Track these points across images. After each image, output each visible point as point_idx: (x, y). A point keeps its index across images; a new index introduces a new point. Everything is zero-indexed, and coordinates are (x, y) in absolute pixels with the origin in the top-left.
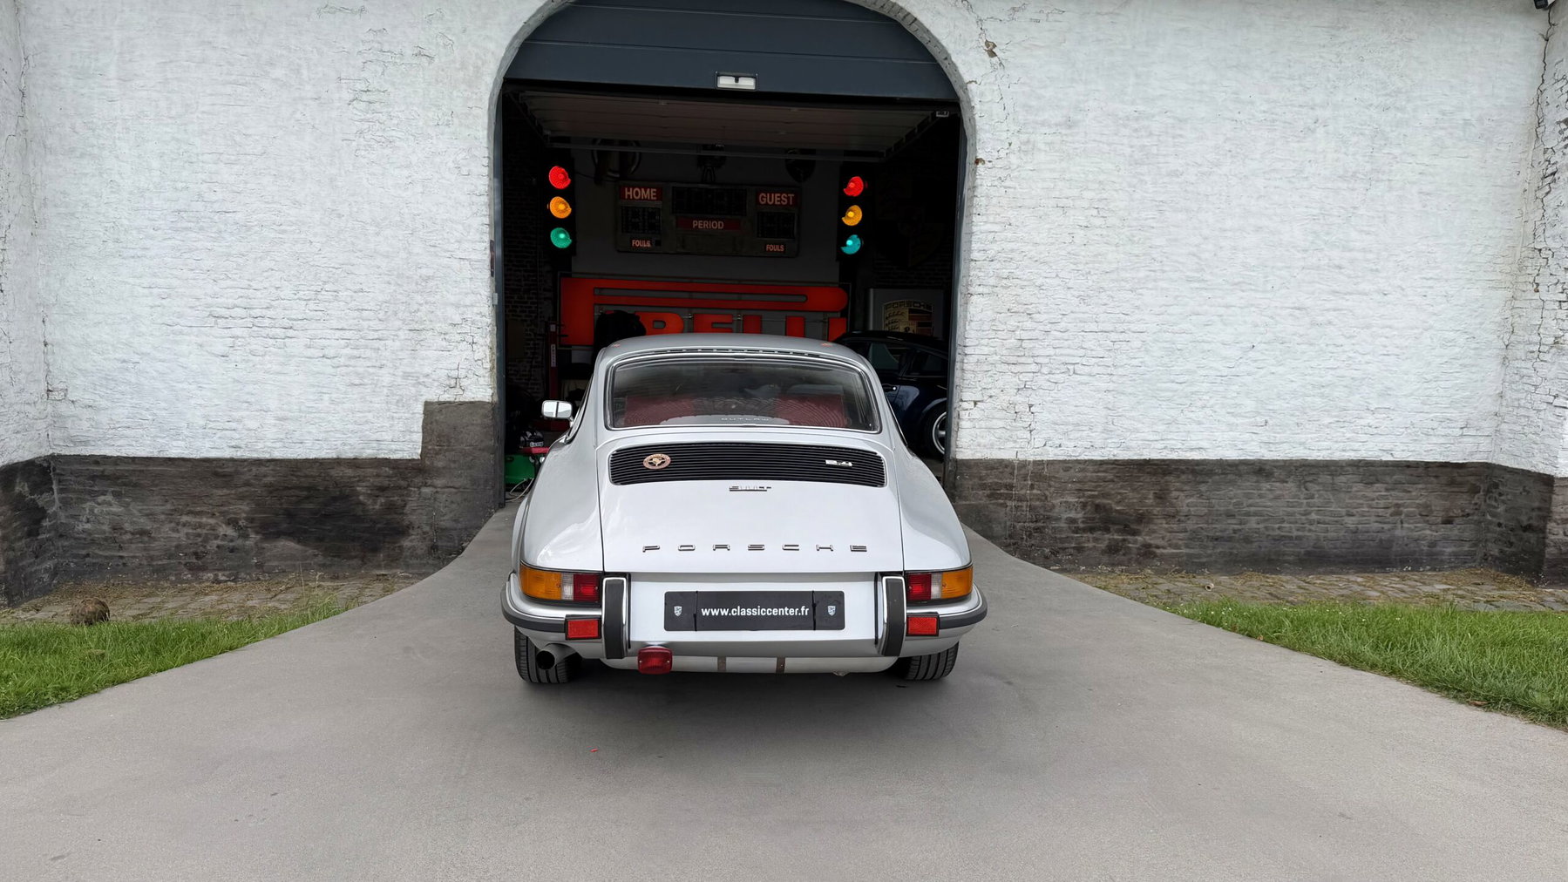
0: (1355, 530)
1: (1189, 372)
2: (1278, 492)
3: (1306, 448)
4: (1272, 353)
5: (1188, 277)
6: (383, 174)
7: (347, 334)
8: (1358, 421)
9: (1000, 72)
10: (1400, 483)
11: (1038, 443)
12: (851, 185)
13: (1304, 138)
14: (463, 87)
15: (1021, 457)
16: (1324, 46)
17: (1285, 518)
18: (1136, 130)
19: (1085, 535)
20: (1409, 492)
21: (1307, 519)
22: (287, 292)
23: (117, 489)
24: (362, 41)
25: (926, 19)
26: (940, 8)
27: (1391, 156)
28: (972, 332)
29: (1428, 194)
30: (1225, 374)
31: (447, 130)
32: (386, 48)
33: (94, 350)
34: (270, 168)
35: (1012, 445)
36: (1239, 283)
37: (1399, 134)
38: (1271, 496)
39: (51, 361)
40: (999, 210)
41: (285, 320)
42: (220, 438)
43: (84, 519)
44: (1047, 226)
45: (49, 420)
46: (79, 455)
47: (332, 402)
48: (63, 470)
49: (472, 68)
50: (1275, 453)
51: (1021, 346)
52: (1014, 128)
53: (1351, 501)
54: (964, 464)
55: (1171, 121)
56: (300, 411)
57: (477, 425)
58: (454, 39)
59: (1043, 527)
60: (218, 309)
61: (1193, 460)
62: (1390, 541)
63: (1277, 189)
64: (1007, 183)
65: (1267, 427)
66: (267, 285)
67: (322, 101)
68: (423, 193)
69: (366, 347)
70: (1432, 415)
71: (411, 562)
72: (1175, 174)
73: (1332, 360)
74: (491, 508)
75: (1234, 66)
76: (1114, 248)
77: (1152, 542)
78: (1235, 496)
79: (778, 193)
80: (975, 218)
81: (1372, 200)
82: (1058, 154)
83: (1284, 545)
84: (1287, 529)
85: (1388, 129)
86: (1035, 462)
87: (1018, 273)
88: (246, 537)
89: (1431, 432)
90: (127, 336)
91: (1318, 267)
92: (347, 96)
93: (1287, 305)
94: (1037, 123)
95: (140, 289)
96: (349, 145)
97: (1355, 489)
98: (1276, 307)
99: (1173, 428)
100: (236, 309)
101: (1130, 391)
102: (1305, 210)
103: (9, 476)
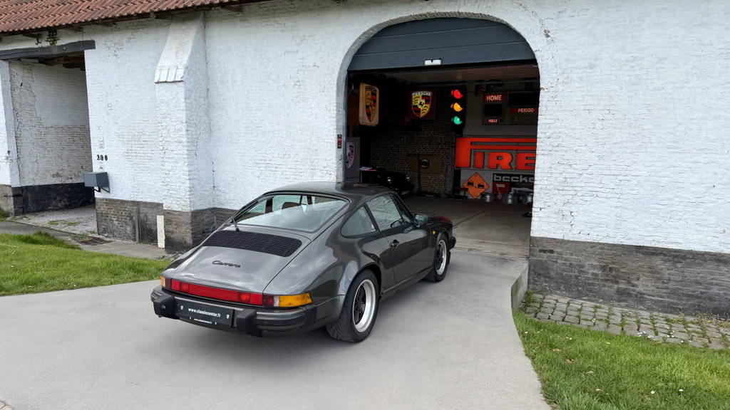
5: (667, 146)
6: (303, 112)
11: (576, 231)
14: (328, 76)
15: (566, 238)
19: (603, 283)
24: (297, 63)
26: (521, 17)
30: (694, 201)
31: (323, 94)
32: (305, 64)
33: (225, 174)
34: (271, 111)
35: (561, 232)
36: (704, 149)
39: (215, 176)
40: (552, 113)
41: (275, 165)
44: (580, 120)
45: (214, 196)
46: (221, 208)
48: (217, 212)
49: (331, 70)
51: (566, 181)
52: (560, 71)
54: (536, 239)
58: (325, 58)
59: (579, 276)
61: (672, 249)
64: (556, 99)
65: (725, 234)
67: (286, 86)
68: (315, 118)
72: (659, 89)
76: (620, 131)
77: (645, 292)
78: (702, 272)
82: (585, 83)
86: (574, 241)
90: (234, 169)
92: (293, 84)
94: (573, 68)
95: (237, 153)
96: (293, 102)
99: (659, 230)
100: (262, 161)
103: (196, 214)
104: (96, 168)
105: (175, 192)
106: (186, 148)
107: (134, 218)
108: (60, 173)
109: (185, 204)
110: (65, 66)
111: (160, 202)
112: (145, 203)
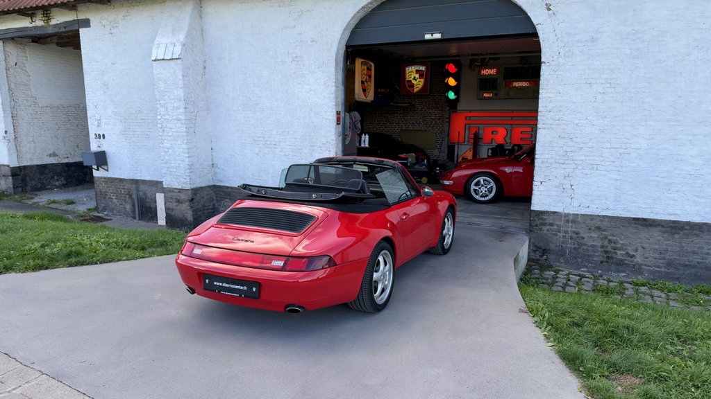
1: (668, 171)
5: (667, 119)
6: (302, 88)
9: (554, 18)
11: (576, 204)
14: (327, 52)
15: (566, 211)
23: (230, 197)
24: (295, 38)
30: (693, 174)
31: (321, 69)
32: (302, 40)
33: (224, 151)
39: (213, 154)
40: (553, 86)
43: (222, 206)
44: (581, 93)
45: (213, 174)
46: (220, 186)
48: (216, 190)
49: (329, 44)
51: (566, 155)
52: (561, 45)
58: (323, 33)
59: (579, 248)
61: (670, 220)
64: (557, 73)
66: (269, 129)
67: (283, 62)
68: (314, 94)
72: (660, 62)
76: (620, 104)
77: (643, 263)
78: (699, 243)
82: (587, 56)
86: (573, 214)
87: (564, 117)
90: (232, 147)
92: (291, 60)
94: (574, 41)
96: (291, 78)
99: (658, 202)
100: (261, 138)
103: (196, 191)
104: (94, 147)
105: (175, 170)
106: (185, 126)
107: (133, 196)
108: (56, 152)
109: (185, 181)
110: (58, 44)
111: (159, 180)
112: (143, 181)
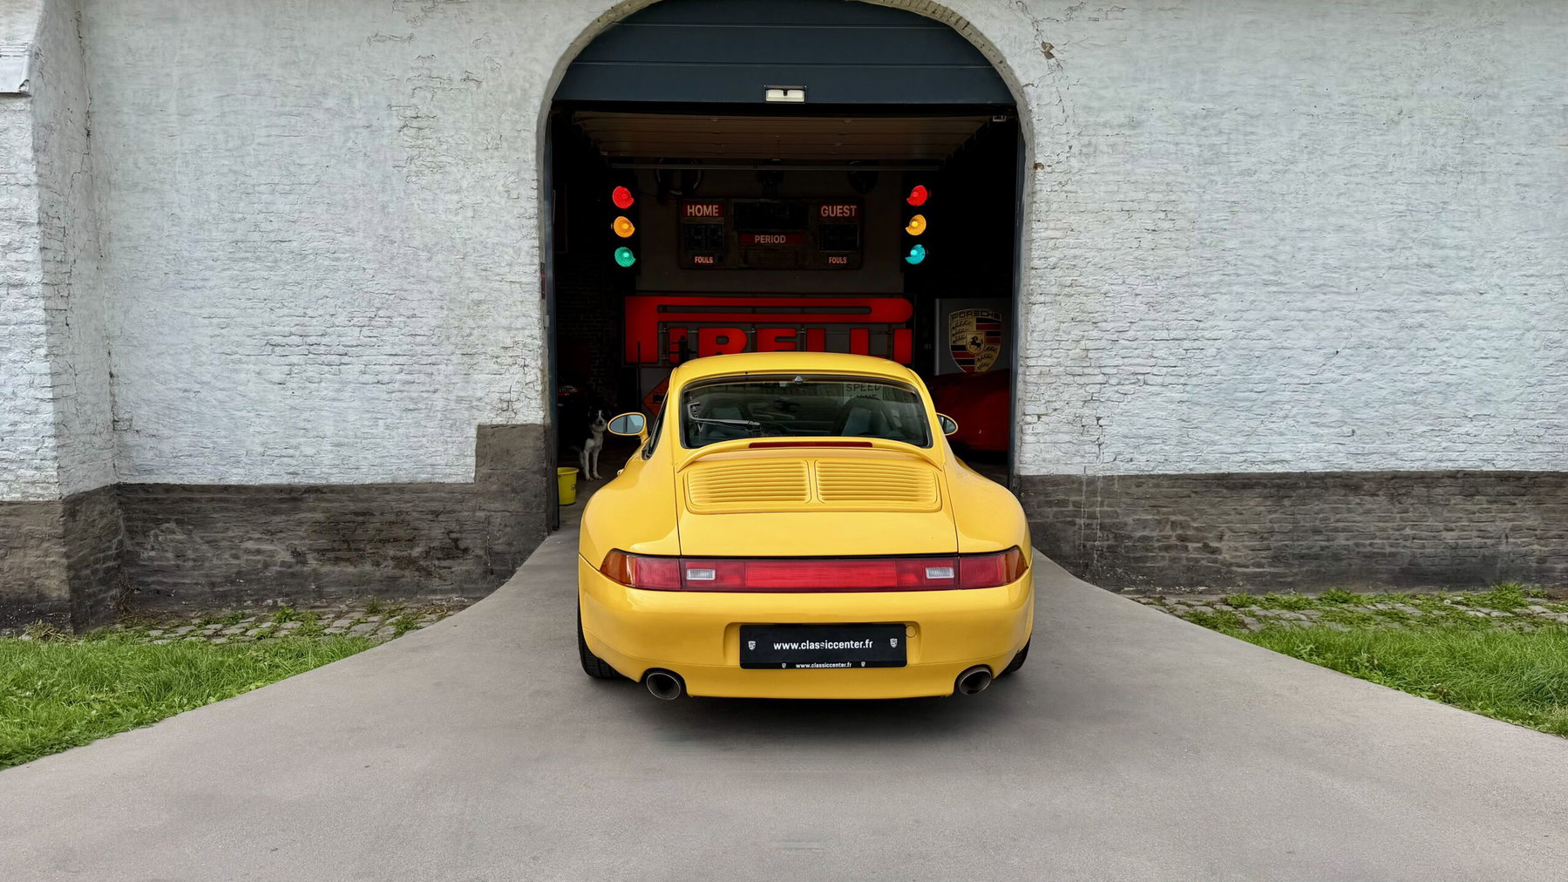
0: (1454, 545)
1: (1269, 380)
2: (1370, 506)
3: (1397, 459)
4: (1359, 358)
5: (1265, 281)
6: (433, 200)
7: (401, 360)
8: (1455, 429)
9: (1059, 74)
10: (1504, 495)
11: (1107, 456)
12: (915, 194)
13: (1388, 131)
14: (511, 110)
15: (1090, 472)
16: (1407, 33)
17: (1378, 534)
18: (1204, 129)
19: (1161, 554)
20: (1515, 504)
21: (1401, 534)
22: (341, 319)
23: (180, 517)
24: (412, 68)
25: (979, 23)
26: (994, 10)
27: (1484, 147)
28: (1035, 343)
29: (1526, 186)
30: (1308, 382)
31: (496, 154)
32: (435, 74)
33: (158, 381)
34: (324, 197)
35: (1078, 459)
36: (1321, 285)
37: (1493, 122)
38: (1361, 511)
39: (116, 391)
40: (1060, 216)
41: (340, 347)
42: (278, 464)
43: (149, 547)
44: (1111, 231)
45: (115, 450)
46: (142, 484)
47: (387, 427)
48: (129, 498)
49: (519, 91)
50: (1364, 465)
51: (1087, 356)
52: (1073, 130)
53: (1449, 515)
54: (1028, 480)
55: (1241, 118)
56: (356, 437)
57: (531, 447)
58: (501, 62)
59: (1117, 546)
60: (274, 337)
61: (1275, 473)
62: (1494, 557)
63: (1360, 186)
64: (1067, 188)
65: (1355, 437)
66: (321, 312)
67: (373, 128)
68: (473, 217)
69: (420, 372)
70: (1538, 421)
71: (466, 586)
72: (1248, 173)
73: (1425, 364)
74: (544, 532)
75: (1310, 59)
76: (1184, 252)
77: (1233, 561)
78: (1321, 511)
79: (840, 205)
80: (1035, 225)
81: (1464, 194)
82: (1122, 156)
83: (1376, 562)
84: (1380, 546)
85: (1480, 119)
86: (1104, 477)
87: (1081, 280)
88: (304, 563)
89: (1537, 440)
90: (187, 366)
91: (1406, 266)
92: (398, 123)
93: (1372, 308)
94: (1098, 124)
95: (200, 319)
96: (399, 171)
97: (1453, 502)
98: (1361, 310)
99: (1254, 440)
100: (293, 337)
101: (1205, 401)
102: (1391, 206)
103: (74, 505)
106: (42, 303)
